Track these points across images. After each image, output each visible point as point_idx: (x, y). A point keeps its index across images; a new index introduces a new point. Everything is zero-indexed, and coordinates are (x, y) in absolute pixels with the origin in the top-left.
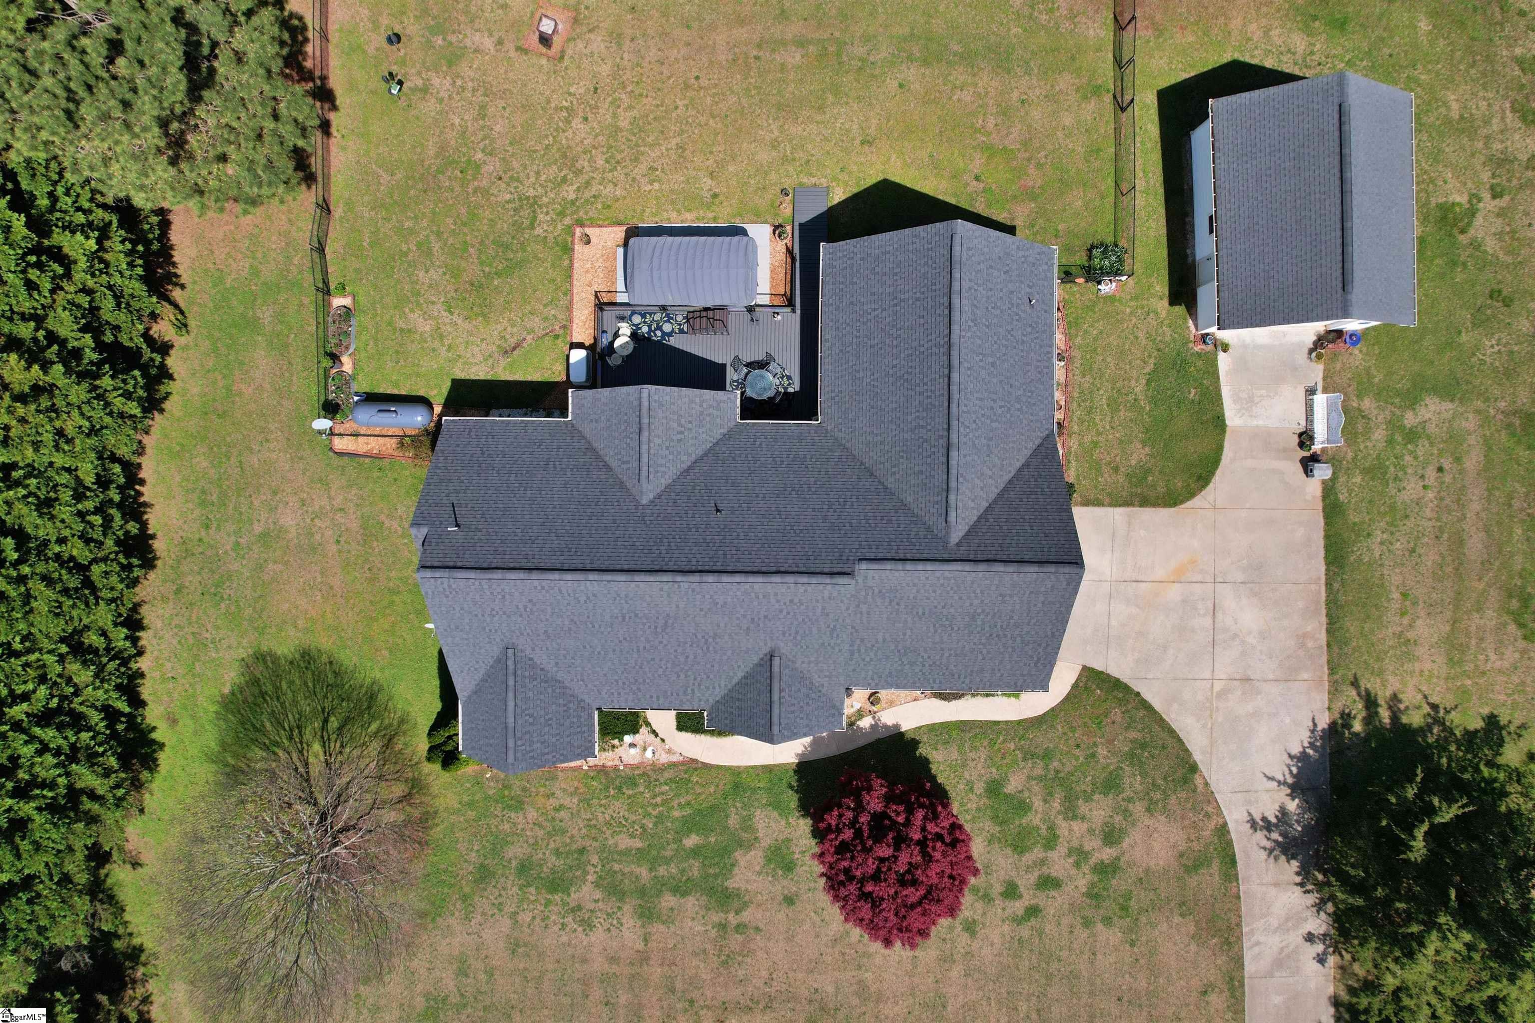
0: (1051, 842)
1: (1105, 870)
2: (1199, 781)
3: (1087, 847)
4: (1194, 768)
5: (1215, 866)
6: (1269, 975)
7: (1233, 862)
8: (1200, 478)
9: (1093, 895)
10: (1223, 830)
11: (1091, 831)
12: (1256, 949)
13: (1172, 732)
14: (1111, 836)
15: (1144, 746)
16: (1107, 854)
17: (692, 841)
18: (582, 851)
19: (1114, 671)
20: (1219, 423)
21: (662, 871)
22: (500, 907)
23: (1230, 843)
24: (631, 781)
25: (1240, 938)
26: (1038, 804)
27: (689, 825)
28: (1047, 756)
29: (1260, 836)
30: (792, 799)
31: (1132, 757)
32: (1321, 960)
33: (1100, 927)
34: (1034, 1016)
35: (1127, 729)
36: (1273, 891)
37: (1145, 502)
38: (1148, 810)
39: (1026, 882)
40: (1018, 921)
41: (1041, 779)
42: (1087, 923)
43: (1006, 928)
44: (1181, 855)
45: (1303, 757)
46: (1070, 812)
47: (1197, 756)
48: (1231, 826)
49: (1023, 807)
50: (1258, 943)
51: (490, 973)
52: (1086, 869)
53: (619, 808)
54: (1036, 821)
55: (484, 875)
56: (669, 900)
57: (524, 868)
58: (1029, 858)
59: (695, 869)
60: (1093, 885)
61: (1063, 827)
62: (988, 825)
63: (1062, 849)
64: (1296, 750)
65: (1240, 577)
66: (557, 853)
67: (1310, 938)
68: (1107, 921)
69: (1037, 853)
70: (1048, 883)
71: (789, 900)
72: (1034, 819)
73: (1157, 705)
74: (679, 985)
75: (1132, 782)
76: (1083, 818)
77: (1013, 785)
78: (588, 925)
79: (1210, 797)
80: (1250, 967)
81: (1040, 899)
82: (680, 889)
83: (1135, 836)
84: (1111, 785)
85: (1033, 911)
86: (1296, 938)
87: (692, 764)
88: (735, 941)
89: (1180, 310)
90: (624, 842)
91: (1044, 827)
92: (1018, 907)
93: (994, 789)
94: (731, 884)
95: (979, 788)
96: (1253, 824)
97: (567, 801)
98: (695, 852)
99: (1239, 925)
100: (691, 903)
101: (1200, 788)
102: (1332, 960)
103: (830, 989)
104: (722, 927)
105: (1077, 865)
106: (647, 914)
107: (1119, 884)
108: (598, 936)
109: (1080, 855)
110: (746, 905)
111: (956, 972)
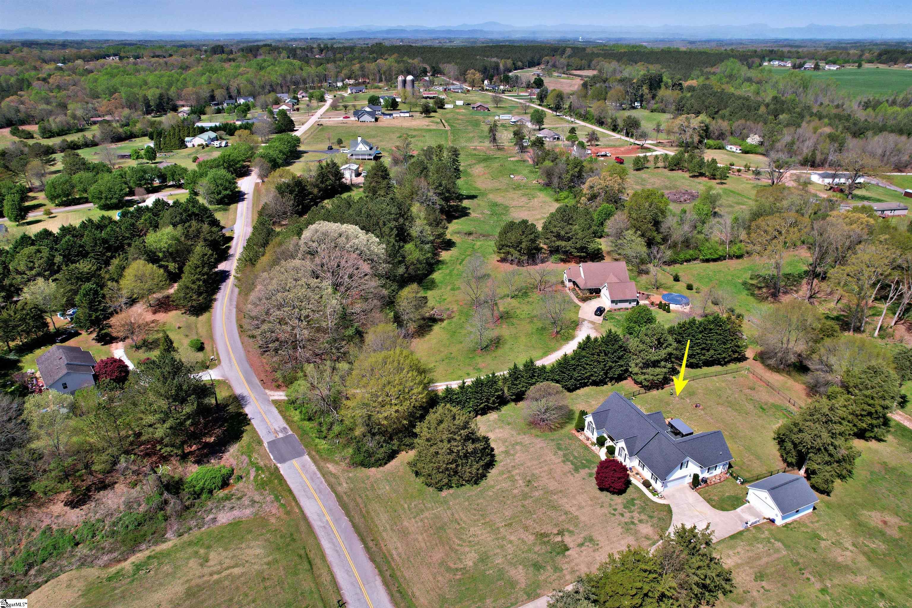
1: (633, 523)
3: (635, 519)
9: (626, 523)
14: (641, 521)
18: (569, 449)
20: (735, 509)
21: (574, 460)
26: (637, 507)
27: (586, 460)
31: (659, 519)
34: (592, 524)
37: (708, 502)
39: (619, 512)
40: (610, 513)
43: (607, 512)
49: (634, 505)
51: (533, 447)
56: (569, 463)
57: (558, 444)
58: (624, 510)
59: (578, 464)
61: (635, 513)
62: (625, 501)
69: (627, 511)
70: (622, 515)
71: (584, 479)
74: (553, 471)
81: (618, 515)
83: (644, 525)
85: (614, 515)
87: (598, 456)
88: (569, 474)
90: (576, 454)
93: (633, 499)
94: (580, 470)
97: (576, 444)
98: (582, 463)
100: (571, 466)
104: (571, 472)
107: (632, 526)
110: (578, 473)
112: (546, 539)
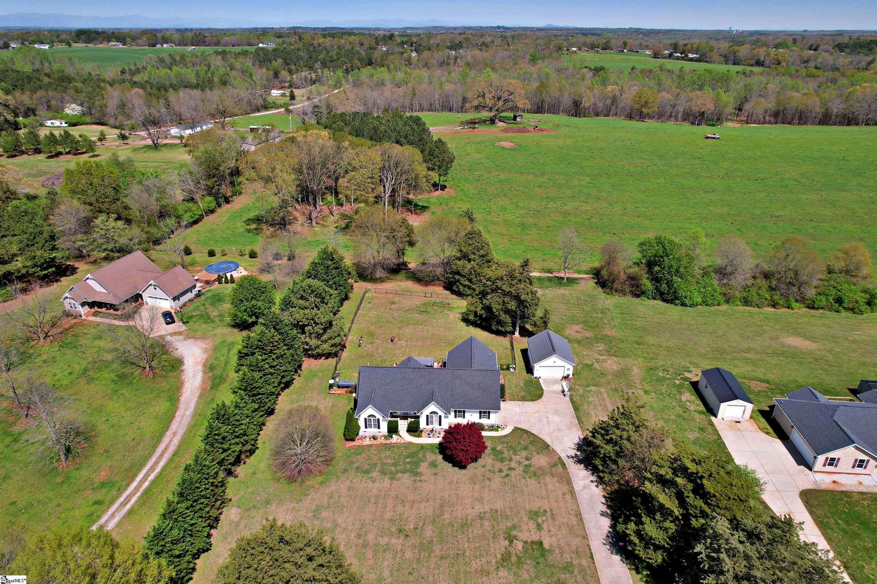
0: (511, 460)
2: (551, 449)
4: (549, 446)
5: (560, 465)
6: (582, 490)
7: (565, 465)
8: (539, 397)
9: (525, 472)
10: (560, 458)
12: (577, 485)
13: (541, 439)
14: (527, 459)
16: (527, 463)
17: (408, 460)
19: (524, 428)
20: (542, 389)
21: (398, 468)
23: (563, 461)
24: (393, 447)
25: (571, 482)
26: (505, 452)
29: (571, 459)
30: (438, 451)
32: (597, 486)
33: (528, 479)
35: (528, 438)
36: (578, 471)
37: (526, 400)
38: (538, 454)
39: (505, 469)
40: (503, 477)
42: (524, 478)
43: (500, 479)
44: (549, 464)
45: (578, 444)
46: (515, 453)
47: (549, 444)
48: (562, 458)
49: (502, 453)
50: (577, 483)
52: (522, 466)
53: (388, 453)
54: (506, 456)
56: (399, 475)
58: (505, 464)
60: (525, 470)
61: (514, 457)
62: (492, 456)
64: (576, 442)
65: (552, 413)
67: (592, 481)
69: (507, 462)
70: (511, 469)
73: (536, 434)
76: (519, 455)
78: (374, 482)
79: (554, 451)
80: (576, 489)
81: (510, 472)
82: (403, 472)
85: (507, 475)
86: (588, 482)
89: (529, 374)
90: (389, 461)
92: (503, 474)
93: (493, 449)
94: (418, 471)
95: (489, 448)
96: (568, 457)
99: (570, 479)
100: (406, 475)
102: (600, 487)
103: (447, 496)
104: (415, 480)
105: (519, 465)
107: (531, 469)
109: (520, 463)
111: (486, 490)
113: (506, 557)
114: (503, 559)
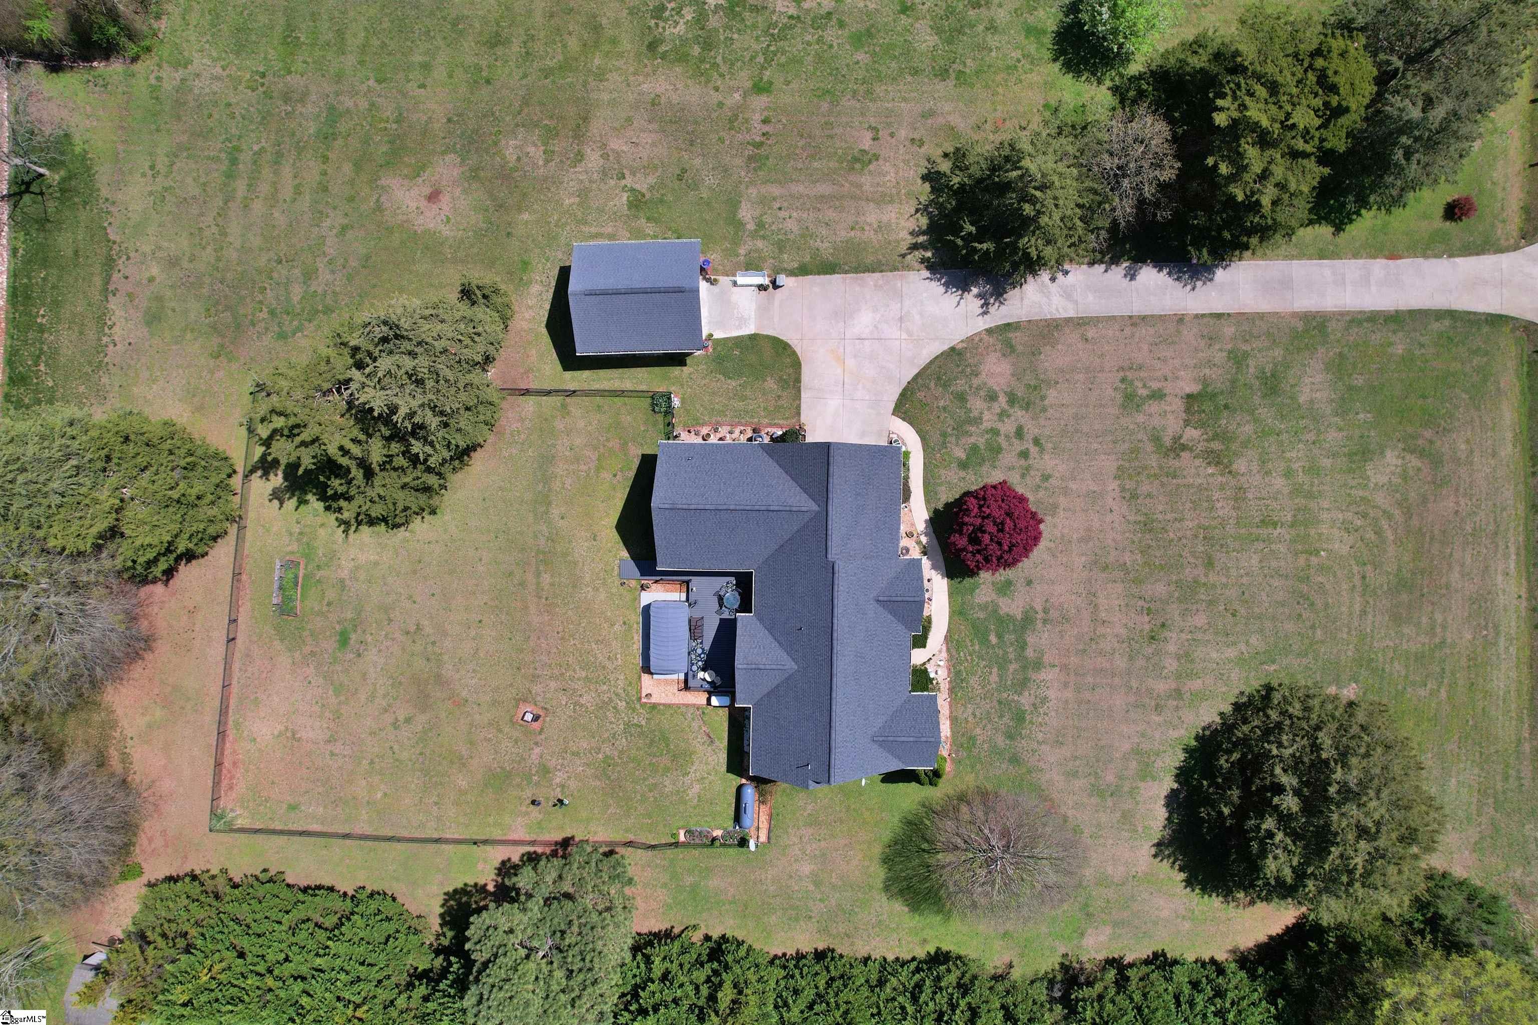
0: (995, 432)
1: (1012, 399)
2: (960, 346)
3: (998, 411)
4: (953, 349)
5: (1011, 335)
7: (1008, 325)
8: (784, 348)
9: (1027, 406)
10: (989, 331)
11: (989, 409)
12: (1061, 310)
13: (932, 362)
14: (992, 397)
15: (939, 379)
16: (1003, 399)
17: (993, 639)
18: (1000, 702)
19: (896, 396)
20: (753, 337)
21: (1012, 656)
22: (1034, 751)
23: (997, 327)
24: (958, 673)
25: (1054, 320)
26: (972, 440)
27: (985, 641)
28: (944, 435)
29: (992, 310)
30: (968, 581)
31: (945, 386)
32: (1066, 273)
33: (1046, 402)
34: (1101, 439)
35: (929, 389)
36: (1026, 302)
37: (798, 380)
38: (977, 375)
39: (1019, 446)
40: (1042, 450)
41: (958, 438)
42: (1044, 410)
43: (1046, 457)
44: (1004, 355)
45: (947, 285)
46: (978, 421)
47: (946, 347)
48: (987, 327)
49: (974, 449)
50: (1057, 310)
51: (1076, 758)
52: (1011, 411)
53: (973, 681)
54: (983, 441)
55: (1015, 760)
56: (1029, 653)
57: (1010, 737)
58: (1004, 445)
59: (1010, 637)
60: (1021, 407)
61: (986, 425)
62: (984, 469)
63: (999, 426)
64: (942, 289)
65: (841, 324)
66: (1001, 716)
67: (1053, 279)
68: (1043, 398)
69: (1001, 440)
70: (1019, 433)
71: (1029, 583)
72: (981, 442)
73: (916, 371)
74: (1081, 647)
75: (960, 385)
76: (981, 413)
77: (960, 454)
78: (1045, 700)
79: (970, 339)
80: (1071, 314)
81: (1029, 437)
82: (1023, 646)
83: (993, 383)
84: (961, 398)
85: (1036, 442)
86: (1054, 287)
87: (948, 639)
88: (1054, 614)
89: (689, 360)
90: (994, 678)
91: (986, 436)
92: (1033, 450)
93: (963, 465)
94: (1019, 617)
95: (962, 474)
96: (985, 313)
97: (970, 711)
98: (999, 636)
99: (1046, 320)
100: (1030, 639)
101: (965, 345)
102: (1067, 267)
103: (1083, 559)
104: (1045, 621)
105: (1009, 416)
106: (1038, 665)
107: (1020, 392)
108: (1052, 694)
109: (1003, 415)
110: (1031, 608)
111: (1073, 486)
112: (1216, 445)
113: (1214, 458)
114: (1218, 463)
